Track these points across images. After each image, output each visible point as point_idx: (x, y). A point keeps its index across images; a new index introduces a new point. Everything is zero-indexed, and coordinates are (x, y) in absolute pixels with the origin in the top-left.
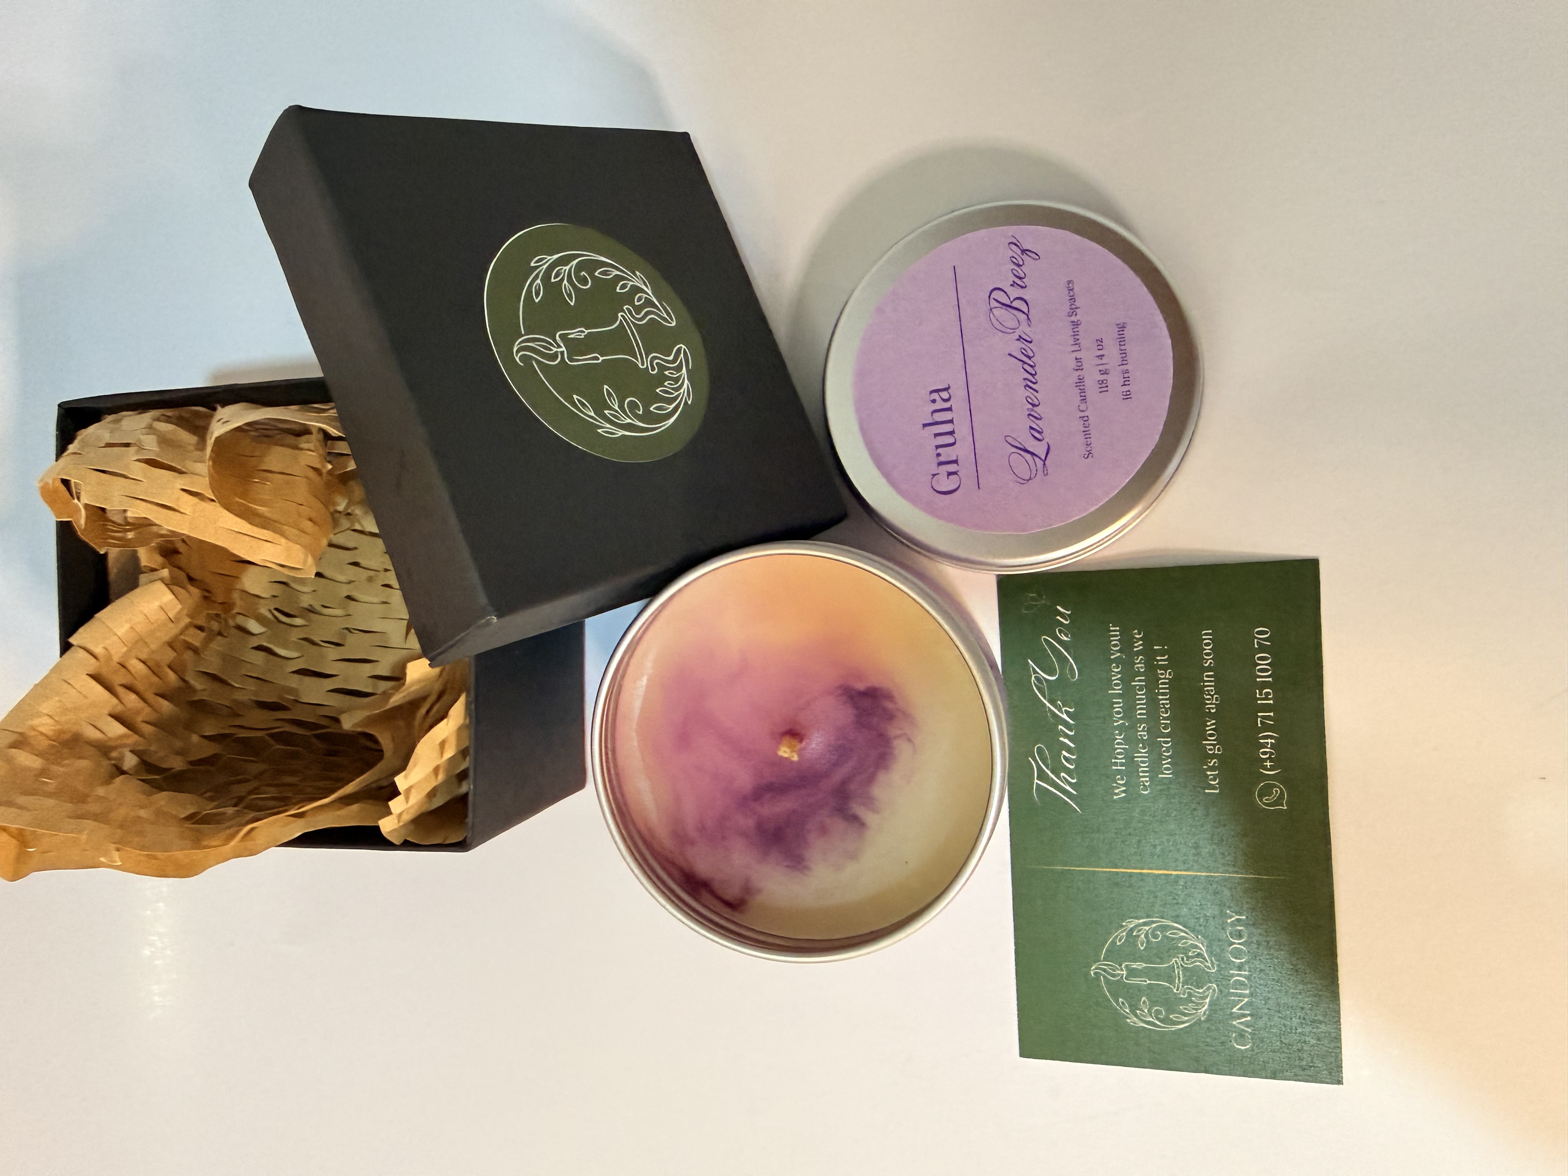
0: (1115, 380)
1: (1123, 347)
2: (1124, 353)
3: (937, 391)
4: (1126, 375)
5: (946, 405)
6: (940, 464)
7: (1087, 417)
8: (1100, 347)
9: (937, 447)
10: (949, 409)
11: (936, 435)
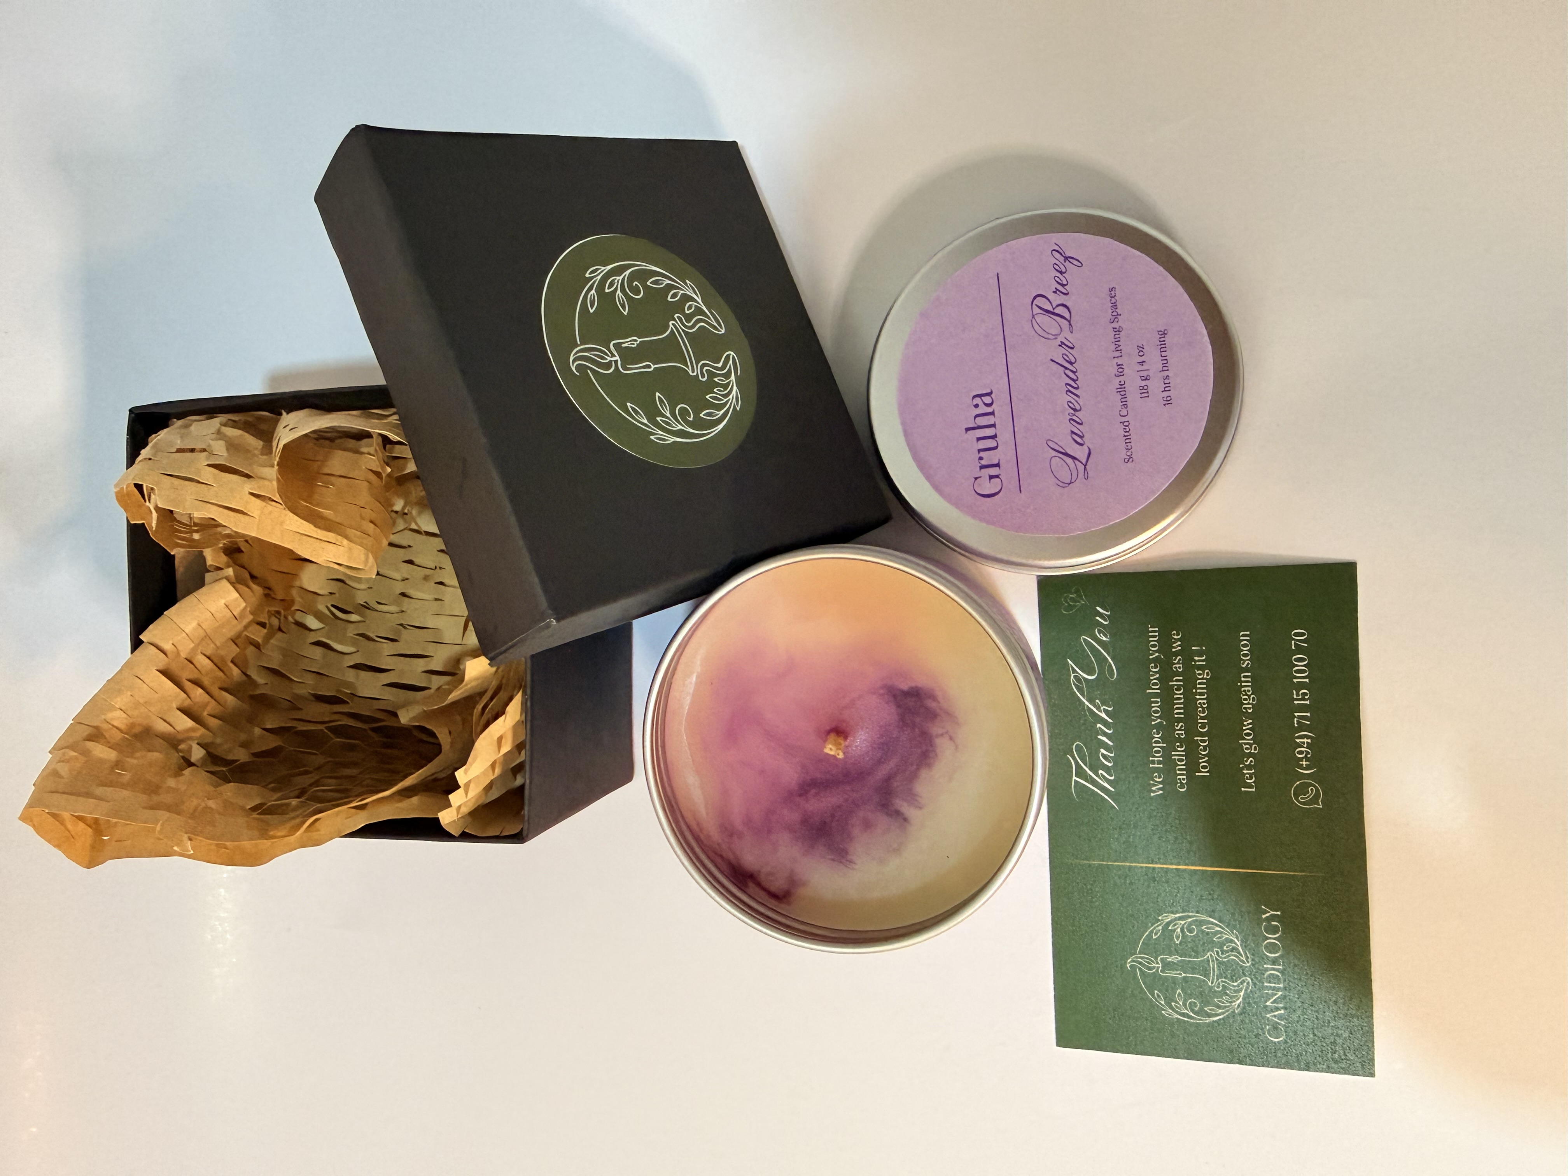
0: (1155, 386)
1: (1163, 354)
2: (1165, 360)
3: (980, 396)
4: (1167, 381)
5: (989, 410)
6: (982, 467)
7: (1128, 422)
8: (1141, 353)
9: (979, 451)
10: (992, 413)
11: (979, 439)
